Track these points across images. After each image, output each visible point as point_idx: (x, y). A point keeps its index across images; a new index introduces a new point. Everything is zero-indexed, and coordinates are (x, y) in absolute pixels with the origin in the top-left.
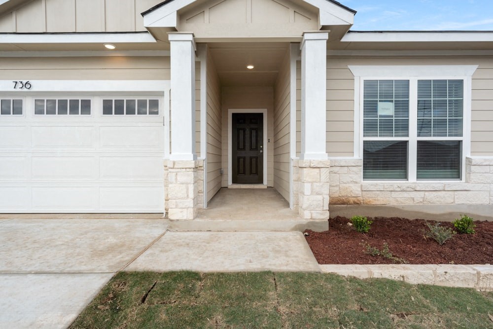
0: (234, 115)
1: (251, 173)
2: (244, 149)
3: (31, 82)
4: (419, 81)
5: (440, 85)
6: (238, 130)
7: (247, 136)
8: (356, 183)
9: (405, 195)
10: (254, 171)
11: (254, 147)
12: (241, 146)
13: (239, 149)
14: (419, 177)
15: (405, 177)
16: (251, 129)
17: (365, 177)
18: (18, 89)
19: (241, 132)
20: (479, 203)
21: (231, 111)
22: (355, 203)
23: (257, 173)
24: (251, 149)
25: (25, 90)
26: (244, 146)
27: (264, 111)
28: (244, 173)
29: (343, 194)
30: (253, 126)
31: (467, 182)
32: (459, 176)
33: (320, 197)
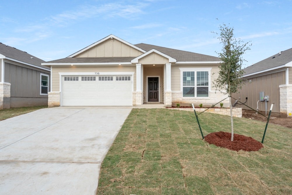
0: (149, 78)
1: (154, 98)
2: (152, 90)
3: (99, 73)
4: (197, 72)
5: (202, 72)
6: (150, 83)
7: (153, 85)
8: (181, 97)
9: (193, 100)
10: (155, 97)
11: (155, 89)
12: (151, 89)
13: (150, 90)
14: (197, 96)
15: (194, 96)
16: (154, 83)
17: (183, 96)
18: (96, 74)
19: (151, 84)
20: (212, 102)
21: (147, 77)
22: (181, 103)
23: (156, 98)
24: (154, 90)
25: (98, 74)
26: (152, 89)
27: (159, 77)
28: (152, 98)
29: (177, 100)
30: (155, 82)
31: (210, 97)
32: (208, 96)
33: (169, 100)
